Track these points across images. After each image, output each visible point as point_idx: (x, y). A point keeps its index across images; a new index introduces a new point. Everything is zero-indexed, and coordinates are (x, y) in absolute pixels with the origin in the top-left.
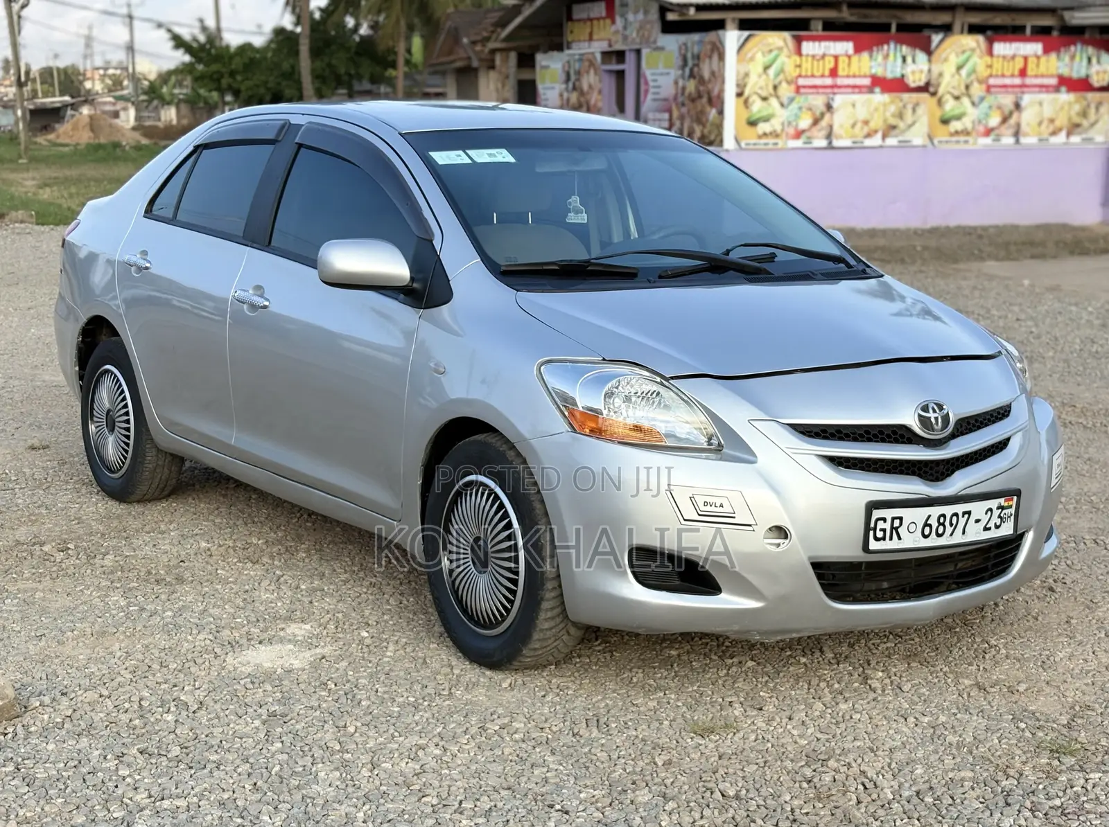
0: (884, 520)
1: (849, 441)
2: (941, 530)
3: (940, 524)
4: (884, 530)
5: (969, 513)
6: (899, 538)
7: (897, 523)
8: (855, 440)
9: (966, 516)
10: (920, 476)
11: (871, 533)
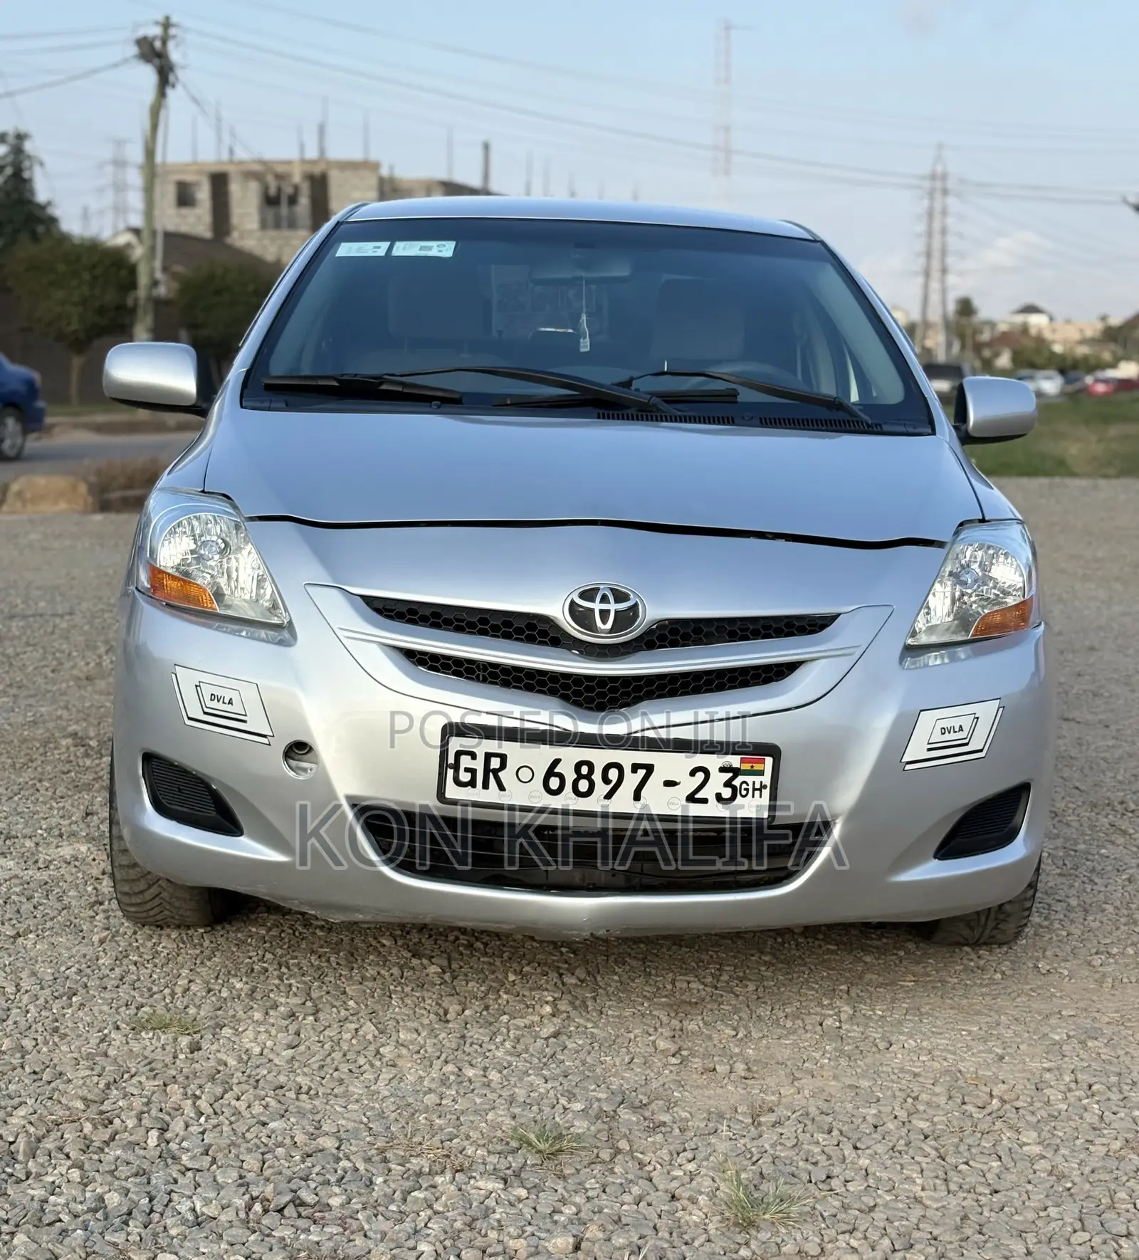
0: (473, 756)
1: (449, 630)
2: (583, 786)
3: (580, 776)
4: (473, 772)
5: (649, 769)
6: (501, 787)
7: (495, 763)
8: (459, 629)
9: (642, 772)
10: (565, 698)
11: (450, 772)
